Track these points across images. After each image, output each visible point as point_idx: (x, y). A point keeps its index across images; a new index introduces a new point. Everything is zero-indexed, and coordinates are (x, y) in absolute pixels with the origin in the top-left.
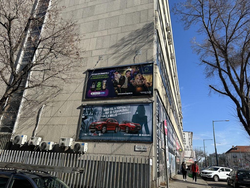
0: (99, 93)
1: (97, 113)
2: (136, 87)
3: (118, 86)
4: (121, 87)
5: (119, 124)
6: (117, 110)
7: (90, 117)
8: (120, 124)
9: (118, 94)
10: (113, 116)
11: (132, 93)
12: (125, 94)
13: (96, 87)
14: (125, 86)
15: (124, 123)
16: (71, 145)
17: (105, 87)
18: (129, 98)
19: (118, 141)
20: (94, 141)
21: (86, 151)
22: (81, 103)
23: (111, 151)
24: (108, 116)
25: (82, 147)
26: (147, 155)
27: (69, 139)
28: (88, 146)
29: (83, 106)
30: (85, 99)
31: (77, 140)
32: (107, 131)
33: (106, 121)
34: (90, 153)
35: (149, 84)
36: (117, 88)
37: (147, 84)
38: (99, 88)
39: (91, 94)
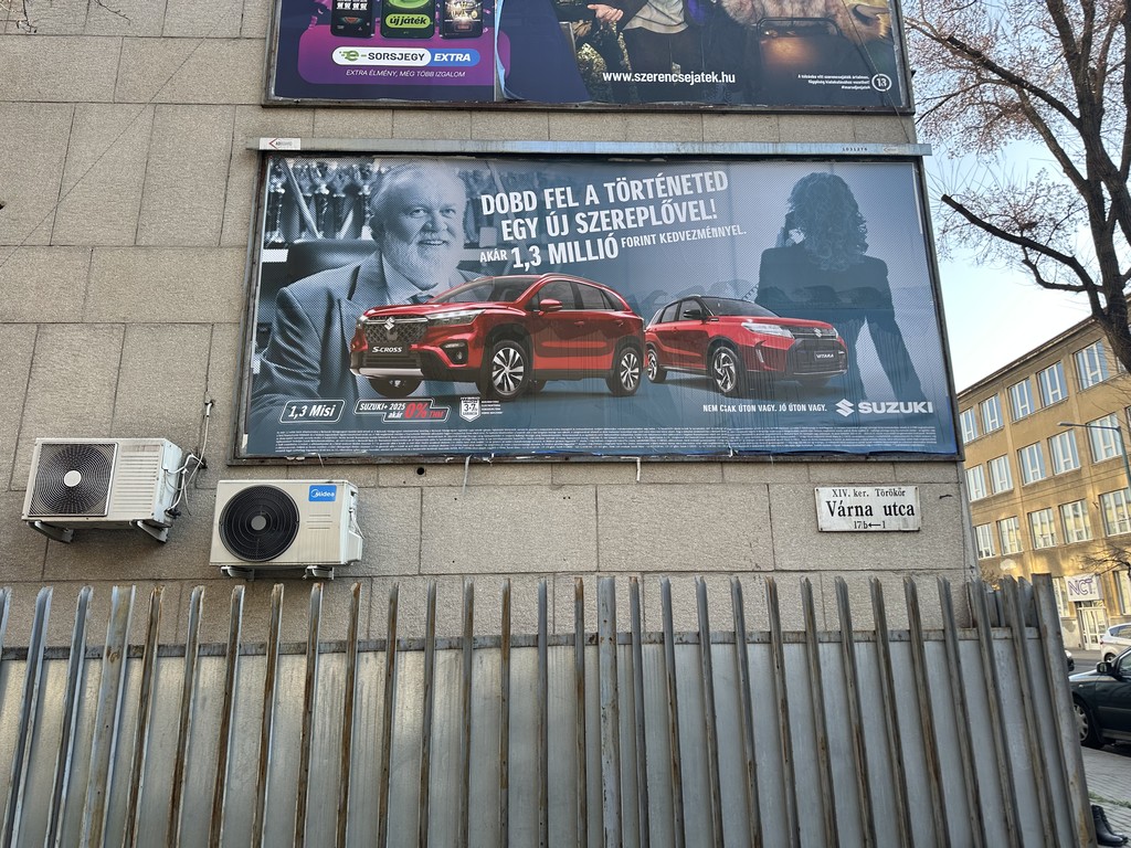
0: (419, 57)
1: (415, 223)
2: (759, 33)
3: (600, 14)
4: (621, 23)
5: (640, 324)
6: (612, 206)
8: (650, 327)
9: (607, 77)
10: (584, 253)
11: (730, 79)
12: (668, 84)
13: (379, 6)
14: (664, 20)
15: (693, 315)
16: (167, 504)
17: (469, 13)
18: (705, 117)
19: (653, 458)
20: (418, 467)
21: (359, 557)
22: (240, 137)
23: (598, 544)
24: (536, 255)
25: (315, 519)
26: (925, 563)
27: (146, 454)
28: (363, 516)
29: (264, 155)
30: (276, 95)
31: (229, 466)
32: (543, 383)
33: (523, 297)
34: (387, 573)
35: (864, 19)
36: (589, 27)
37: (852, 16)
38: (411, 16)
39: (340, 56)
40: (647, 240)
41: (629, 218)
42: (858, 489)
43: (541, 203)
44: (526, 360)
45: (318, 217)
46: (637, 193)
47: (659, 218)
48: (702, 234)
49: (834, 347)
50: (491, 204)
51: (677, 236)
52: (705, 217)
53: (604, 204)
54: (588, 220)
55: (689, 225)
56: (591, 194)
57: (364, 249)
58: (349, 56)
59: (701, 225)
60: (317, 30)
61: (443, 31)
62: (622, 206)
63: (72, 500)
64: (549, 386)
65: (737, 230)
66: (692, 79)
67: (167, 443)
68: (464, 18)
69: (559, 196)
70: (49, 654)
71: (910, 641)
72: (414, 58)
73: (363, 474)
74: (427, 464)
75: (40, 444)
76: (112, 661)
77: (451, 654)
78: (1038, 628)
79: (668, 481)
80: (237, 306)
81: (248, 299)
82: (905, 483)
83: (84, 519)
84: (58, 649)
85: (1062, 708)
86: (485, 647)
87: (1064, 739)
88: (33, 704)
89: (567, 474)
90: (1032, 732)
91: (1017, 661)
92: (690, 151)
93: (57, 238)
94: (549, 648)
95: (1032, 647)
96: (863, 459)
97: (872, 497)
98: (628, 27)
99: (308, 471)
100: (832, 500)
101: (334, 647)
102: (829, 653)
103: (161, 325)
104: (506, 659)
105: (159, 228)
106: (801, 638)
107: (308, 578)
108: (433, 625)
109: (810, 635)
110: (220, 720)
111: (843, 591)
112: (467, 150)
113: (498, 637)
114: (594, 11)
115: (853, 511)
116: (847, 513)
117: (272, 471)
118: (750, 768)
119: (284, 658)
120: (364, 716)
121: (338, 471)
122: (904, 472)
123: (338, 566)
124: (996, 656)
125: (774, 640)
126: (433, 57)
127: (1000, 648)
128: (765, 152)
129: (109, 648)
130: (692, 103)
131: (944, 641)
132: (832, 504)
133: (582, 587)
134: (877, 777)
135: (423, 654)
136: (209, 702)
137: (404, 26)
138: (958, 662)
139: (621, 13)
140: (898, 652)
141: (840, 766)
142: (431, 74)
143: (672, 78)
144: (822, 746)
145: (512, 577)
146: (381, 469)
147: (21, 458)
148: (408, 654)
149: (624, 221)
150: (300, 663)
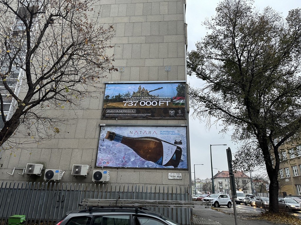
16: (87, 173)
18: (158, 120)
20: (117, 168)
21: (109, 181)
22: (98, 124)
23: (139, 180)
25: (104, 176)
26: (182, 184)
27: (85, 167)
28: (110, 175)
29: (101, 126)
30: (102, 118)
31: (95, 168)
34: (113, 182)
63: (77, 172)
67: (88, 165)
75: (73, 165)
82: (180, 173)
83: (78, 175)
92: (155, 125)
93: (75, 137)
96: (175, 169)
97: (176, 174)
99: (104, 169)
103: (87, 149)
105: (87, 136)
107: (103, 183)
115: (173, 176)
123: (106, 182)
128: (165, 125)
132: (170, 175)
146: (113, 169)
147: (70, 167)
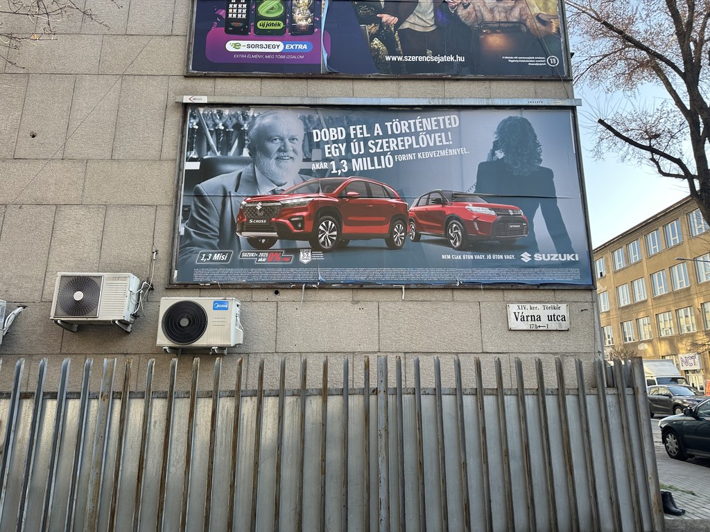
0: (277, 47)
1: (274, 147)
2: (480, 31)
3: (384, 20)
4: (397, 26)
5: (407, 207)
6: (390, 137)
7: (236, 169)
8: (412, 208)
9: (388, 58)
10: (373, 164)
11: (461, 59)
12: (424, 63)
13: (253, 16)
14: (422, 23)
15: (437, 201)
16: (132, 311)
17: (306, 20)
18: (446, 82)
19: (412, 286)
20: (275, 290)
21: (241, 342)
22: (171, 94)
23: (379, 336)
24: (345, 165)
25: (217, 320)
26: (571, 349)
27: (120, 282)
28: (243, 318)
29: (186, 106)
30: (193, 69)
31: (167, 289)
32: (348, 241)
33: (336, 190)
34: (257, 351)
35: (543, 22)
36: (377, 28)
37: (536, 21)
38: (272, 22)
39: (230, 46)
40: (410, 157)
41: (400, 144)
42: (532, 305)
43: (348, 134)
44: (338, 228)
45: (218, 143)
46: (405, 129)
47: (418, 143)
48: (443, 153)
49: (520, 221)
50: (319, 135)
51: (428, 155)
52: (445, 143)
53: (385, 135)
54: (376, 145)
55: (435, 148)
56: (378, 130)
57: (244, 162)
58: (236, 46)
59: (443, 148)
60: (216, 31)
61: (291, 31)
62: (396, 136)
63: (78, 308)
64: (351, 243)
65: (464, 151)
66: (439, 59)
67: (132, 275)
68: (304, 23)
69: (359, 130)
70: (69, 396)
71: (558, 395)
72: (274, 47)
73: (243, 294)
74: (280, 288)
75: (60, 276)
76: (104, 400)
77: (294, 398)
78: (633, 388)
79: (420, 299)
80: (171, 195)
81: (177, 192)
82: (561, 302)
83: (85, 319)
84: (74, 393)
85: (646, 434)
86: (313, 395)
87: (646, 453)
88: (61, 424)
89: (362, 295)
90: (628, 449)
91: (620, 407)
92: (437, 103)
93: (66, 155)
94: (349, 396)
95: (629, 400)
96: (536, 287)
97: (541, 310)
98: (401, 28)
99: (212, 292)
100: (517, 311)
101: (228, 393)
102: (510, 401)
103: (127, 206)
104: (325, 402)
105: (125, 149)
106: (495, 392)
107: (213, 354)
108: (283, 382)
109: (499, 390)
110: (164, 434)
111: (519, 365)
112: (305, 103)
113: (320, 390)
114: (381, 18)
115: (529, 318)
116: (525, 319)
117: (192, 292)
118: (464, 466)
119: (200, 399)
120: (244, 433)
121: (229, 292)
122: (560, 295)
123: (229, 347)
124: (608, 404)
125: (479, 393)
126: (285, 47)
127: (611, 400)
128: (481, 104)
129: (102, 393)
130: (438, 74)
131: (578, 395)
132: (517, 314)
133: (368, 361)
134: (536, 472)
135: (278, 398)
136: (158, 424)
137: (268, 28)
138: (586, 407)
139: (396, 19)
140: (551, 401)
141: (516, 465)
142: (284, 57)
143: (427, 59)
144: (505, 454)
145: (329, 354)
146: (254, 291)
147: (48, 283)
148: (269, 398)
149: (397, 145)
150: (209, 402)
